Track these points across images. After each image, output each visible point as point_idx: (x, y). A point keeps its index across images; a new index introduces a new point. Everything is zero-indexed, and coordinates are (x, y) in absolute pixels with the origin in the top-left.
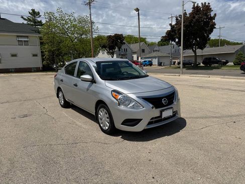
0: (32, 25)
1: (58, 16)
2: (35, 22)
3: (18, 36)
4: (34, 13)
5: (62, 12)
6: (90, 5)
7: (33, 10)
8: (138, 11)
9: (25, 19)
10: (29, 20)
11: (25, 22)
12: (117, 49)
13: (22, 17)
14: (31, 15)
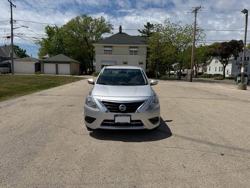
0: (145, 37)
1: (165, 26)
2: (148, 34)
3: (130, 47)
4: (149, 26)
5: (169, 22)
6: (196, 13)
7: (148, 23)
8: (247, 13)
9: (141, 32)
10: (143, 32)
11: (140, 35)
12: (232, 58)
13: (139, 30)
14: (147, 27)
